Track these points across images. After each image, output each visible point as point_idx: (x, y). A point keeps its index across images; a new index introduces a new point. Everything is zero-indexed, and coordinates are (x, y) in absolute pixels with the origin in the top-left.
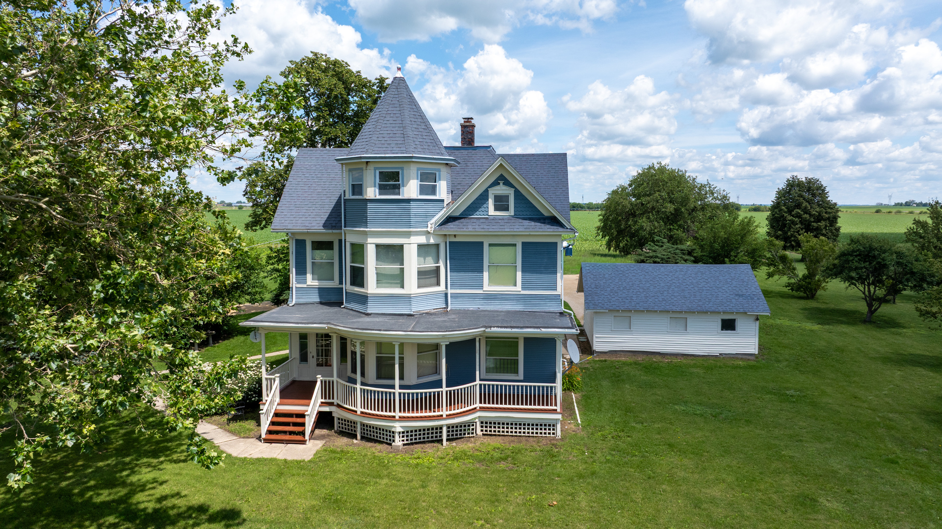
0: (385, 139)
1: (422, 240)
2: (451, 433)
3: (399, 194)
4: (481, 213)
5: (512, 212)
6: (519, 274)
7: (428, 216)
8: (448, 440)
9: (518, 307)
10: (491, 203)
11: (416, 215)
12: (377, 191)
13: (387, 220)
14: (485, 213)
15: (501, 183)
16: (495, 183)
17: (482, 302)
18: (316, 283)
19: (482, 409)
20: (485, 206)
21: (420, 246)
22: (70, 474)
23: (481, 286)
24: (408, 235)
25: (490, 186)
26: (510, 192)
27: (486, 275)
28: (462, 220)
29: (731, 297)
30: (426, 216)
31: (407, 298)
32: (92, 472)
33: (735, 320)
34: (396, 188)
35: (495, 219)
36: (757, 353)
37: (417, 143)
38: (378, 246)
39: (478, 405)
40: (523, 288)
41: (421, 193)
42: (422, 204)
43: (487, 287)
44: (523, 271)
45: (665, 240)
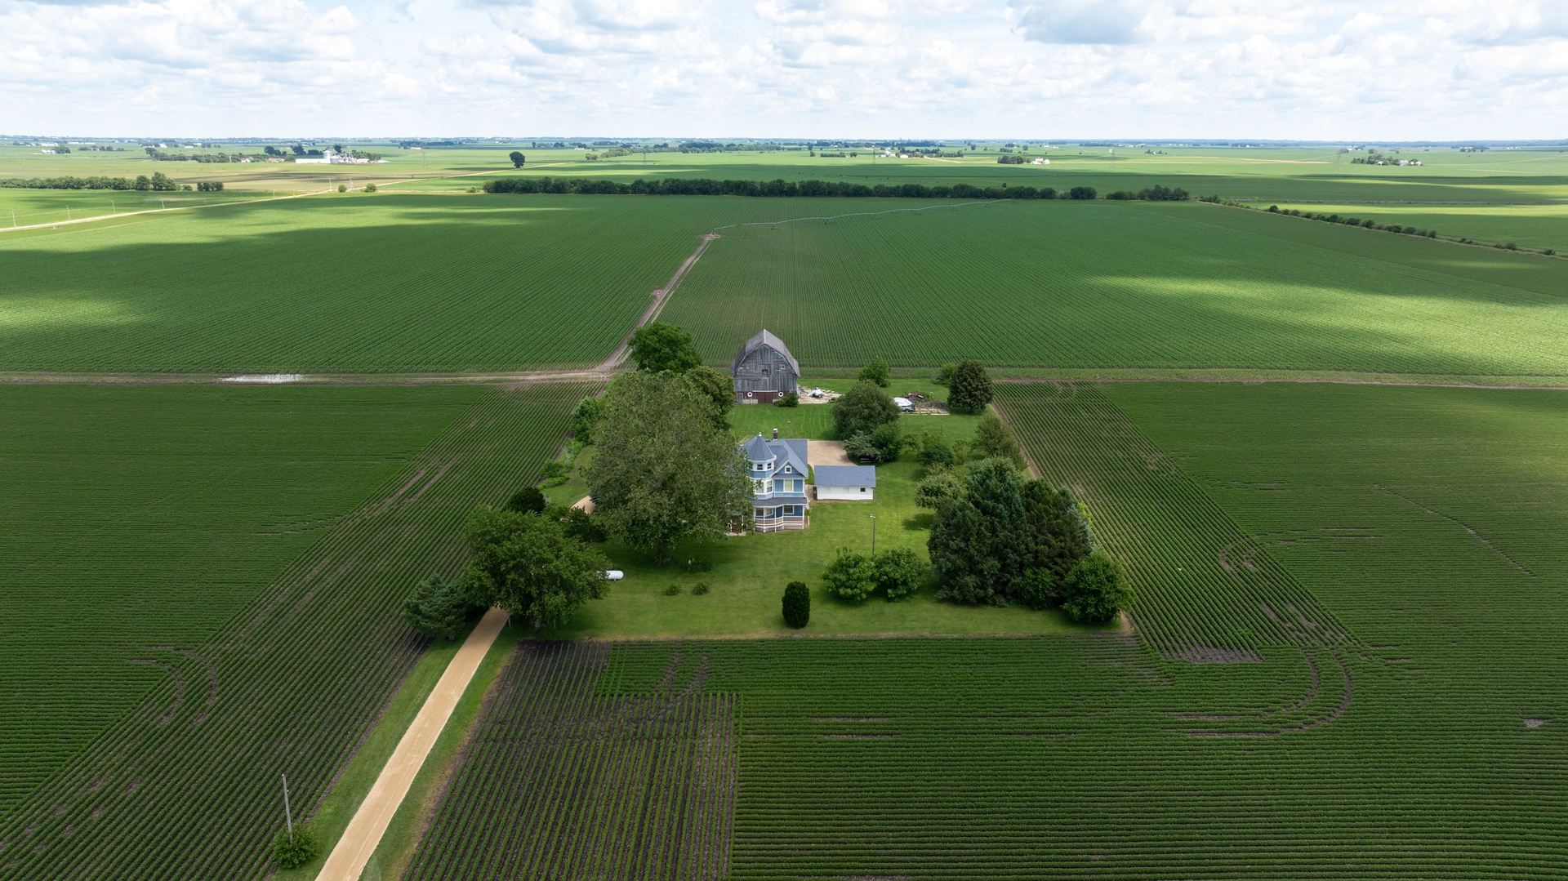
10: (785, 470)
11: (766, 475)
12: (756, 469)
15: (788, 465)
17: (783, 495)
20: (783, 471)
25: (785, 466)
26: (791, 467)
29: (863, 479)
33: (863, 487)
34: (762, 468)
36: (873, 498)
41: (767, 469)
44: (793, 487)
45: (861, 432)
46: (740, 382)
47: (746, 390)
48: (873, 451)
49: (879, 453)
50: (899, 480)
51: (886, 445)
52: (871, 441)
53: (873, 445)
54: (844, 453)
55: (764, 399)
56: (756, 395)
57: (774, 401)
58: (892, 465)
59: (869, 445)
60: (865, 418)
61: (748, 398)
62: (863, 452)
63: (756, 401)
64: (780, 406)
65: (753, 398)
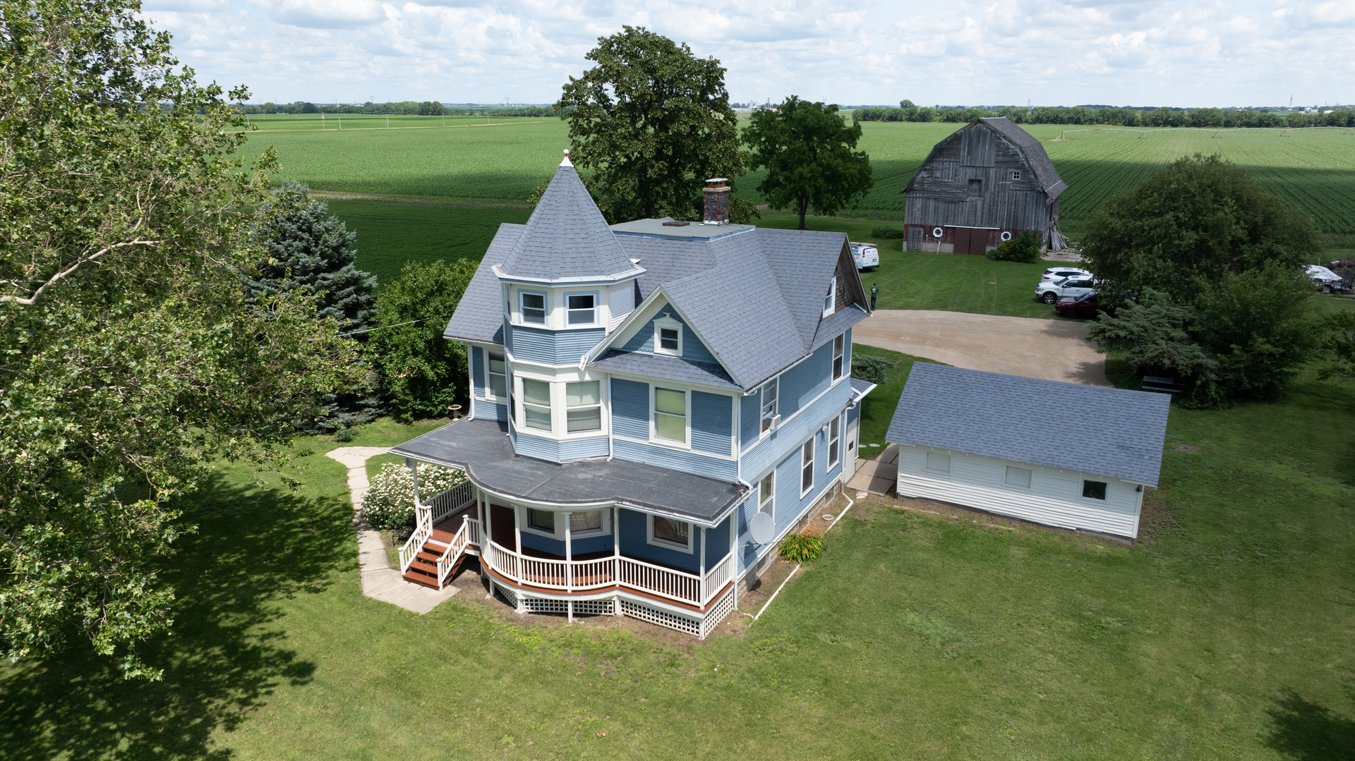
0: (533, 253)
1: (574, 377)
2: (579, 608)
3: (543, 322)
4: (647, 349)
5: (680, 352)
6: (688, 430)
7: (580, 350)
8: (575, 615)
9: (687, 469)
10: (657, 338)
11: (563, 349)
12: (522, 316)
13: (531, 352)
14: (650, 349)
15: (668, 314)
16: (660, 315)
17: (648, 455)
18: (494, 398)
19: (622, 588)
20: (650, 340)
21: (570, 385)
22: (225, 585)
23: (647, 437)
24: (553, 372)
25: (655, 317)
26: (679, 328)
27: (652, 424)
28: (623, 356)
29: (1111, 448)
30: (579, 350)
31: (554, 444)
32: (244, 586)
33: (1105, 484)
34: (540, 316)
35: (660, 358)
36: (1135, 536)
37: (568, 260)
38: (524, 380)
39: (618, 582)
40: (693, 447)
41: (571, 322)
42: (573, 335)
43: (654, 439)
44: (693, 427)
45: (1160, 295)
46: (919, 204)
47: (930, 222)
48: (1187, 355)
49: (1211, 363)
50: (1281, 470)
51: (1244, 341)
52: (1186, 324)
53: (1194, 337)
54: (1096, 357)
55: (968, 243)
56: (950, 234)
57: (988, 249)
58: (1261, 412)
59: (1179, 333)
60: (1183, 258)
61: (933, 239)
62: (1151, 352)
63: (949, 248)
64: (998, 259)
65: (944, 240)
